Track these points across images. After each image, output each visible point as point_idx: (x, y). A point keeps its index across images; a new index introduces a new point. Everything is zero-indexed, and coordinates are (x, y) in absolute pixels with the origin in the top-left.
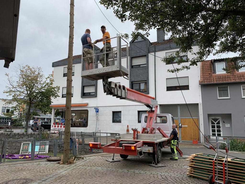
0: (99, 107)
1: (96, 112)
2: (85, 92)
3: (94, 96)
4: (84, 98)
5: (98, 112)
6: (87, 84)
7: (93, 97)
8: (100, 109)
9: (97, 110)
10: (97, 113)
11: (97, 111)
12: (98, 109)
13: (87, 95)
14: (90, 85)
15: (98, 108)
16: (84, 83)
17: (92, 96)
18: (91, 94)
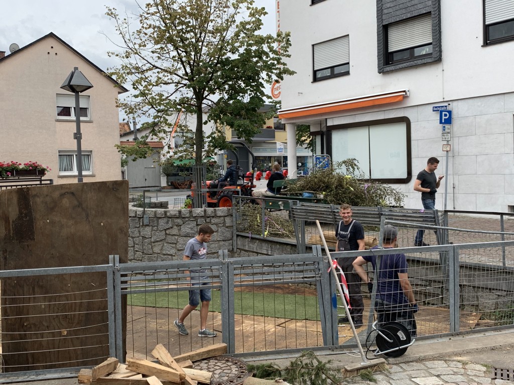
0: (455, 103)
1: (441, 122)
2: (392, 48)
3: (429, 60)
4: (392, 72)
5: (449, 121)
6: (398, 13)
7: (425, 65)
8: (458, 110)
9: (446, 115)
10: (447, 126)
11: (444, 118)
12: (450, 112)
13: (402, 61)
14: (409, 16)
15: (449, 108)
16: (385, 11)
17: (419, 62)
18: (417, 52)
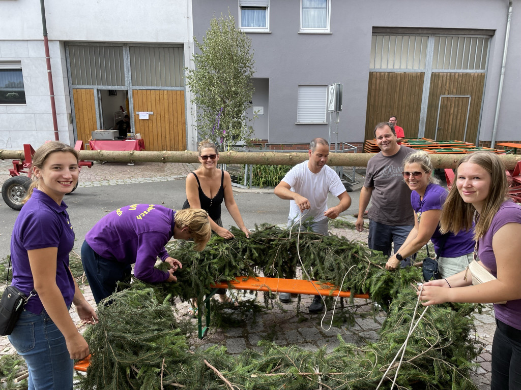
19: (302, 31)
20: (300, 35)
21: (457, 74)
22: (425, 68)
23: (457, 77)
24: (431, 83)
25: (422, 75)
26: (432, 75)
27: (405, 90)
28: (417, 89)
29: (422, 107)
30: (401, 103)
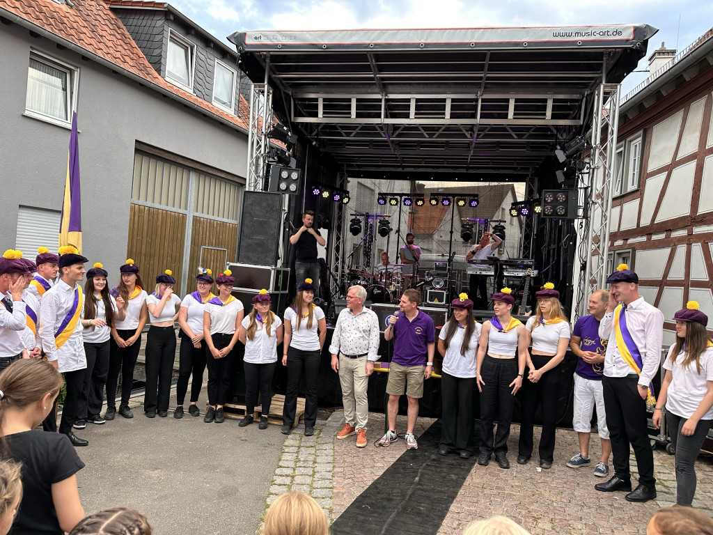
19: (27, 113)
20: (26, 120)
21: (215, 222)
22: (186, 209)
23: (215, 225)
24: (193, 229)
25: (184, 216)
26: (193, 219)
27: (167, 233)
28: (179, 235)
29: (184, 258)
30: (162, 251)
